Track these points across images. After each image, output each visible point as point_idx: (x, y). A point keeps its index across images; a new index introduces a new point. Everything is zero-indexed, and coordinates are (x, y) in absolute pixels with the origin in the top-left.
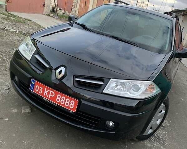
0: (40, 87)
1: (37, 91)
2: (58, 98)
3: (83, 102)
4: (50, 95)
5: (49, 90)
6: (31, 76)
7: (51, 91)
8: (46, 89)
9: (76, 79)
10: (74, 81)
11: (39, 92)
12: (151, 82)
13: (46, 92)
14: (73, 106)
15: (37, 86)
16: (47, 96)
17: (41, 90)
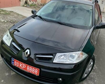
0: (17, 63)
1: (16, 65)
2: (28, 68)
3: (42, 70)
4: (23, 67)
5: (22, 64)
6: (11, 56)
7: (23, 65)
8: (20, 63)
9: (37, 56)
10: (36, 57)
11: (17, 65)
12: (81, 52)
13: (20, 65)
14: (37, 72)
15: (15, 62)
16: (22, 68)
17: (18, 64)
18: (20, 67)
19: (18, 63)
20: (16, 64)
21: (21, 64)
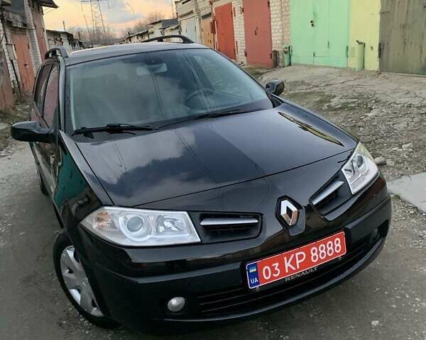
0: (273, 265)
1: (269, 278)
2: (313, 255)
4: (298, 262)
5: (293, 256)
6: (240, 263)
7: (297, 254)
8: (285, 258)
9: (315, 203)
11: (274, 275)
13: (288, 265)
14: (340, 246)
15: (266, 268)
16: (294, 269)
17: (276, 269)
18: (287, 271)
19: (277, 265)
20: (267, 275)
21: (288, 261)
